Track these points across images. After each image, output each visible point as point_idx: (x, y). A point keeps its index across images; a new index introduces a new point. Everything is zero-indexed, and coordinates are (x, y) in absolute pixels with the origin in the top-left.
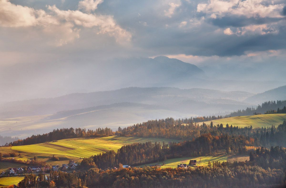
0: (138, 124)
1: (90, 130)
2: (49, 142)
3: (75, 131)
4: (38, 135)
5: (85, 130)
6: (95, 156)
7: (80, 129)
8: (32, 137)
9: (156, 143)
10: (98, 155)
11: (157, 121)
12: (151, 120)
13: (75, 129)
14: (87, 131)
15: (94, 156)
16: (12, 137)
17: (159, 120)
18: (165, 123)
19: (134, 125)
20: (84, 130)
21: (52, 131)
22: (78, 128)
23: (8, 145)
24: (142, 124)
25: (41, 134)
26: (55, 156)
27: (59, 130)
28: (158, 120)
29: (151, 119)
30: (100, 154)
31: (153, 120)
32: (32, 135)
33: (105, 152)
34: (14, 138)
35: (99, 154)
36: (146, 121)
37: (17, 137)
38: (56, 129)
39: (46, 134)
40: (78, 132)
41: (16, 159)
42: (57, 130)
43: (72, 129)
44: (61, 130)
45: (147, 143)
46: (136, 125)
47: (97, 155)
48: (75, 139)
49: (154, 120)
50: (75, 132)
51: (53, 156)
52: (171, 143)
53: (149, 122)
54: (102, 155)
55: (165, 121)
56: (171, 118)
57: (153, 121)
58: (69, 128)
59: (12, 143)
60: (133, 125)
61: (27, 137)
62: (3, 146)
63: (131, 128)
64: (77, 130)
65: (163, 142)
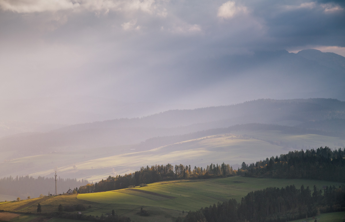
0: (273, 157)
1: (197, 167)
2: (134, 187)
3: (174, 170)
4: (117, 176)
5: (190, 168)
7: (181, 167)
8: (108, 179)
11: (303, 152)
12: (294, 152)
13: (174, 167)
14: (192, 169)
15: (204, 208)
16: (78, 180)
17: (307, 151)
18: (316, 155)
19: (267, 159)
20: (188, 168)
21: (139, 170)
22: (178, 165)
23: (72, 192)
24: (279, 157)
25: (123, 175)
26: (143, 209)
27: (150, 167)
28: (305, 152)
29: (293, 150)
31: (297, 151)
32: (108, 176)
33: (222, 203)
34: (81, 181)
35: (212, 206)
36: (286, 153)
37: (86, 179)
38: (145, 167)
39: (130, 176)
40: (179, 170)
41: (85, 214)
43: (169, 166)
44: (153, 167)
46: (269, 160)
48: (174, 181)
49: (299, 150)
50: (174, 171)
53: (291, 154)
55: (316, 152)
56: (326, 147)
57: (297, 153)
58: (165, 164)
59: (78, 189)
60: (265, 159)
61: (100, 180)
62: (64, 194)
63: (263, 163)
64: (177, 168)
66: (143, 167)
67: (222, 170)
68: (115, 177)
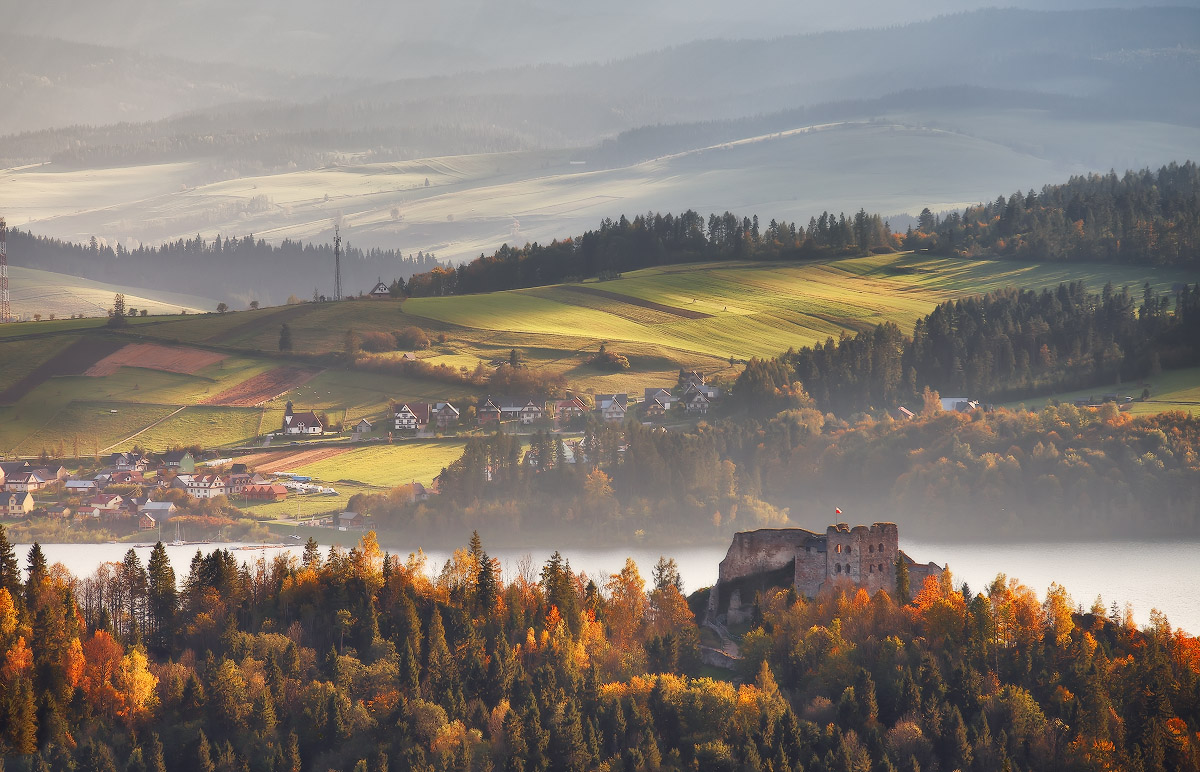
0: (1019, 194)
1: (779, 222)
2: (580, 281)
3: (706, 229)
4: (528, 245)
5: (756, 225)
6: (805, 350)
7: (729, 219)
8: (498, 255)
9: (1107, 290)
10: (818, 345)
11: (1114, 177)
12: (1086, 177)
13: (707, 221)
14: (763, 230)
15: (796, 350)
16: (405, 255)
17: (1128, 176)
18: (1155, 187)
19: (1001, 199)
20: (750, 226)
21: (596, 227)
22: (720, 214)
23: (387, 291)
24: (1038, 192)
25: (545, 242)
26: (608, 350)
27: (631, 220)
28: (1120, 176)
29: (1083, 171)
30: (830, 342)
31: (1096, 176)
32: (498, 246)
33: (853, 335)
34: (415, 256)
35: (823, 344)
36: (1060, 179)
37: (430, 254)
38: (616, 219)
39: (568, 244)
40: (723, 232)
41: (426, 361)
42: (619, 222)
43: (690, 217)
44: (639, 221)
45: (1062, 289)
46: (1007, 201)
47: (812, 348)
48: (705, 266)
49: (1102, 172)
50: (705, 233)
51: (602, 347)
52: (1186, 289)
53: (1076, 184)
54: (837, 346)
55: (1156, 177)
56: (1188, 162)
57: (1093, 180)
58: (677, 212)
59: (406, 281)
60: (994, 200)
61: (475, 257)
62: (362, 298)
63: (985, 213)
64: (715, 222)
65: (1147, 285)
66: (608, 220)
67: (856, 234)
68: (521, 247)
